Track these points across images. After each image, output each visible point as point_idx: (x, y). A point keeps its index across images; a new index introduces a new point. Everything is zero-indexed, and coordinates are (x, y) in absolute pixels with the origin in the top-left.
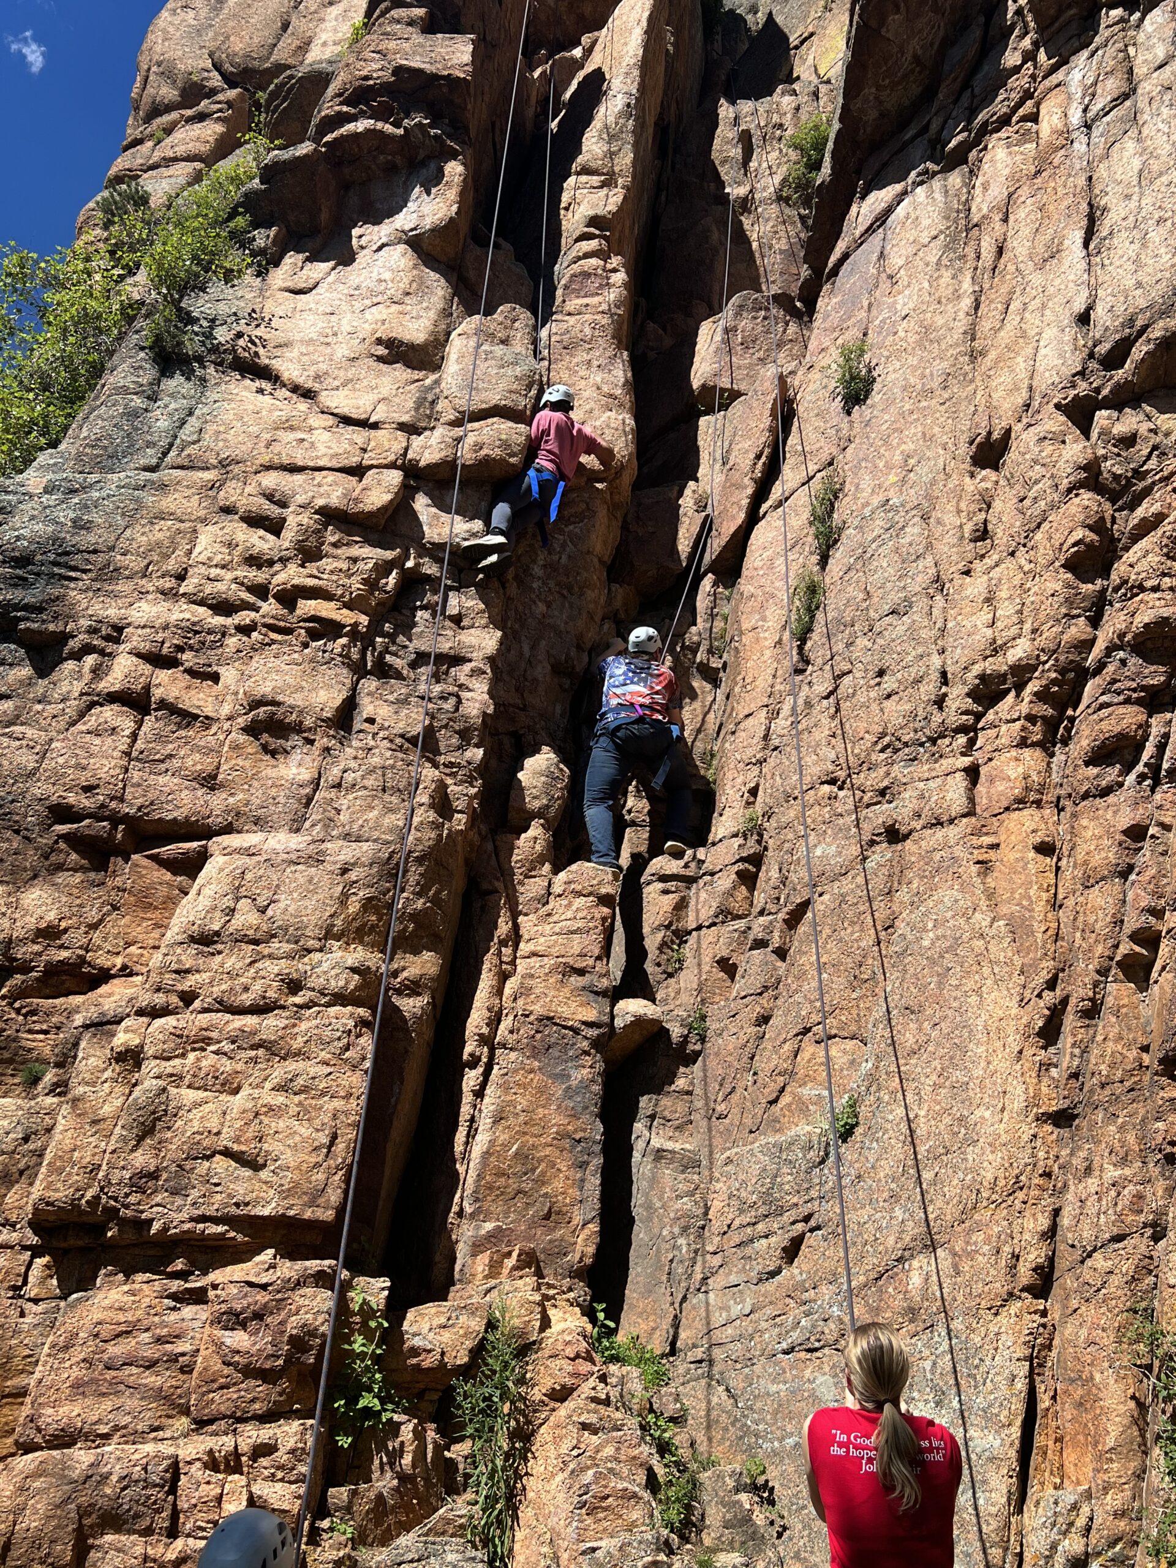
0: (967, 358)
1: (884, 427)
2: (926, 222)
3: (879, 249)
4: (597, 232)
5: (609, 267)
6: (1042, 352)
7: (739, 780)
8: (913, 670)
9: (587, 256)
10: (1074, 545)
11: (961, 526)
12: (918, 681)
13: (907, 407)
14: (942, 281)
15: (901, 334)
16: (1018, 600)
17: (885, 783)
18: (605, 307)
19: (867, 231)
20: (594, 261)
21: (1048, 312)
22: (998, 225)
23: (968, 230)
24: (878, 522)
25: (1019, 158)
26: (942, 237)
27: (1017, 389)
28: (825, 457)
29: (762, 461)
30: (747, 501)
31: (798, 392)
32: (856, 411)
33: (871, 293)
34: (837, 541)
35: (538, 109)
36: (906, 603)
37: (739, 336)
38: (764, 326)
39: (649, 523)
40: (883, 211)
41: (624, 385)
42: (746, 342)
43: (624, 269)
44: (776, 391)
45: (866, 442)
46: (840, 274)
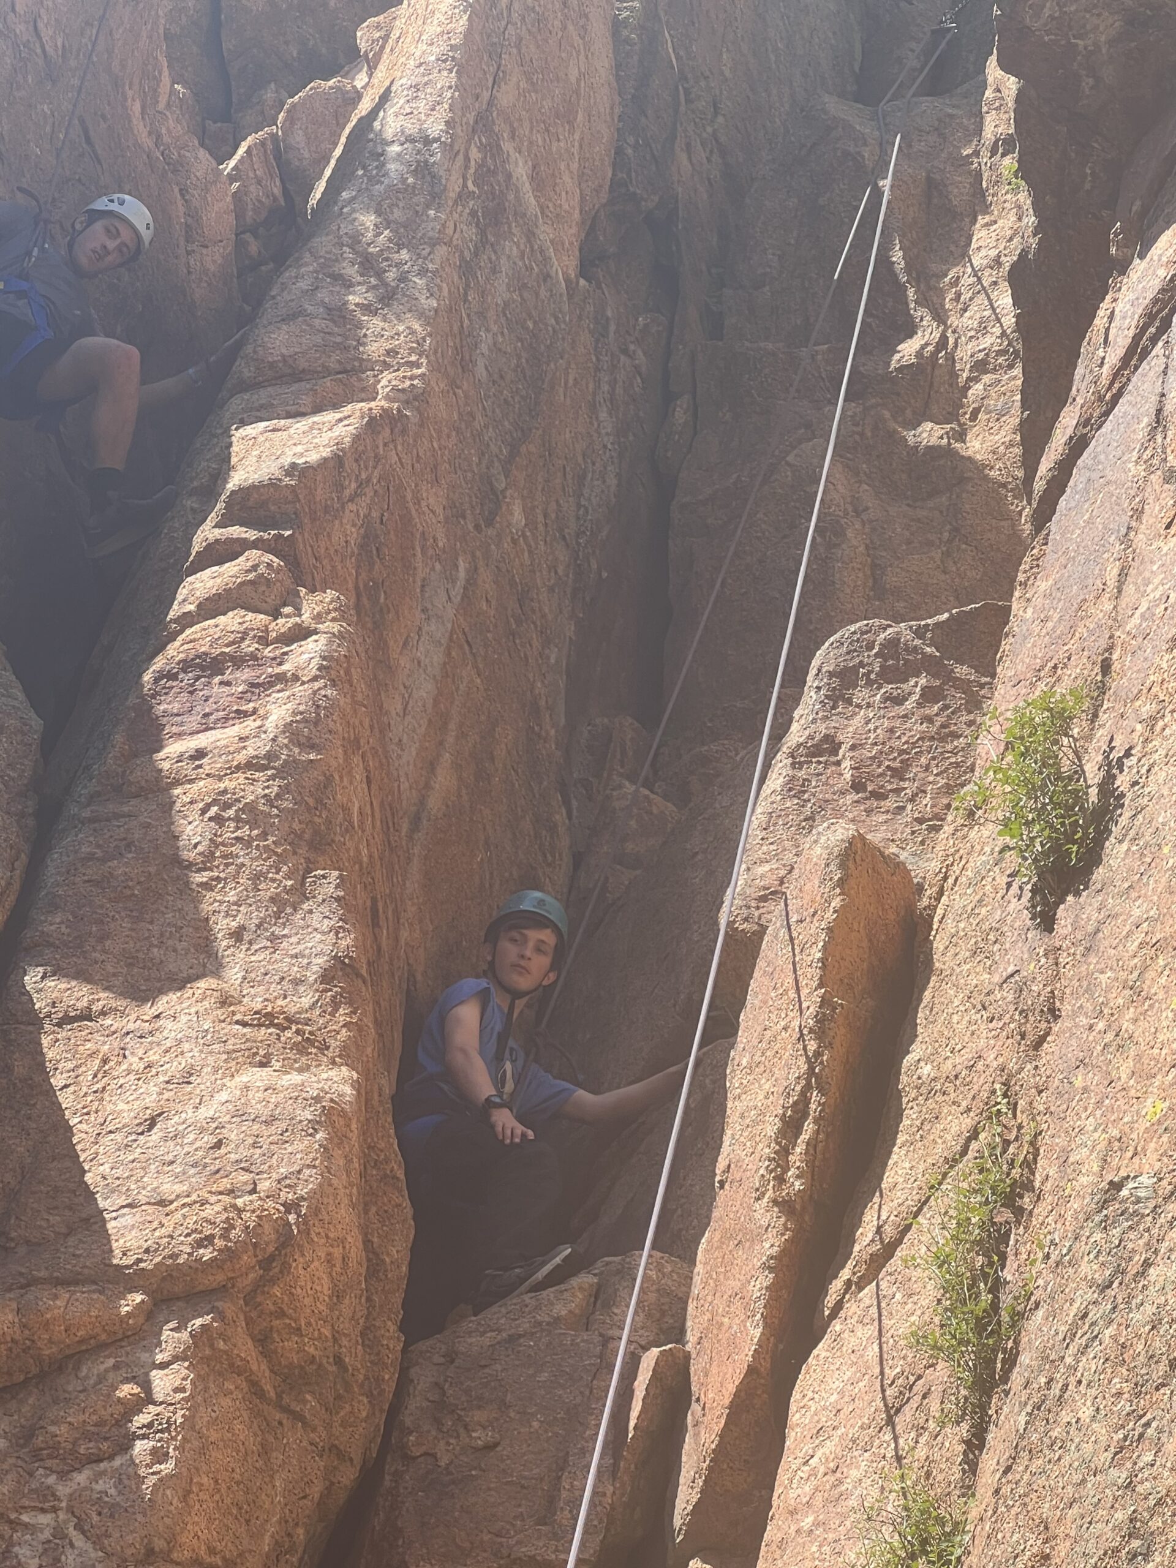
1: (1132, 945)
4: (252, 535)
5: (283, 624)
9: (213, 607)
18: (255, 748)
19: (1127, 358)
20: (231, 621)
24: (1086, 1268)
28: (981, 1082)
29: (805, 1136)
30: (765, 1279)
31: (941, 893)
32: (1064, 914)
33: (1126, 540)
34: (1011, 1361)
35: (254, 247)
36: (1136, 1543)
37: (846, 764)
38: (929, 720)
39: (479, 1416)
40: (1163, 291)
41: (326, 977)
42: (870, 777)
43: (335, 627)
44: (836, 903)
45: (1089, 1006)
46: (1062, 503)
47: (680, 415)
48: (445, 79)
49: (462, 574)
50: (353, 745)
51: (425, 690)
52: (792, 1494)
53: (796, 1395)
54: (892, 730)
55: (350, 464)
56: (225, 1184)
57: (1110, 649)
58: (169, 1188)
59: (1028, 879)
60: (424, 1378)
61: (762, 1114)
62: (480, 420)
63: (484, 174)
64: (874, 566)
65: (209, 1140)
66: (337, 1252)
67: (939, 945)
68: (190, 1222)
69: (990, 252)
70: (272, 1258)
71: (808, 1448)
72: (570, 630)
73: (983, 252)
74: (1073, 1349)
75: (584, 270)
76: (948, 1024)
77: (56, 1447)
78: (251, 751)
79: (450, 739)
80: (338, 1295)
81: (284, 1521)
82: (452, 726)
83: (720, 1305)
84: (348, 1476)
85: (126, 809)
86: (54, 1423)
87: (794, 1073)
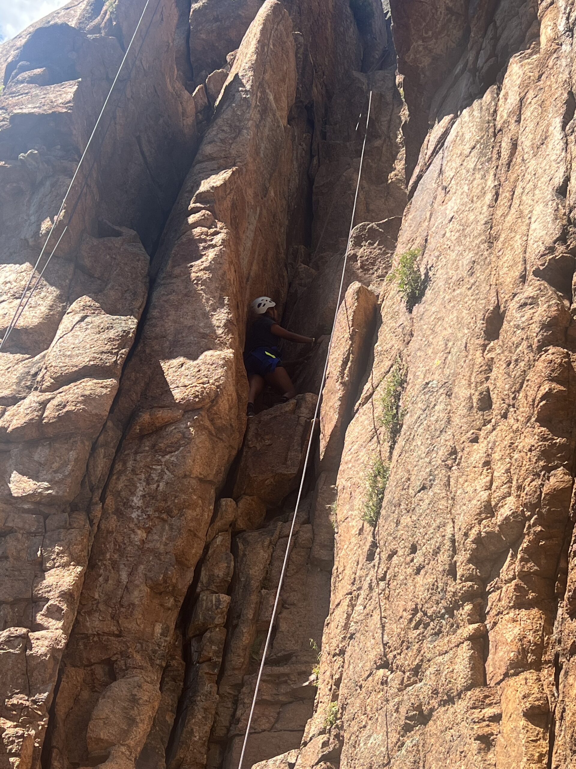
0: (486, 245)
1: (432, 319)
2: (467, 136)
3: (439, 167)
4: (203, 205)
5: (212, 230)
6: (533, 226)
7: (328, 673)
8: (433, 542)
10: (542, 399)
11: (470, 398)
12: (436, 553)
13: (447, 297)
14: (475, 182)
15: (448, 235)
16: (508, 460)
17: (417, 661)
19: (432, 154)
20: (199, 230)
21: (537, 192)
22: (513, 126)
23: (495, 135)
24: (420, 405)
25: (527, 67)
26: (478, 146)
27: (515, 263)
28: (394, 352)
29: (348, 366)
30: (339, 403)
31: (383, 300)
32: (415, 309)
33: (432, 205)
34: (401, 426)
35: (200, 117)
36: (431, 477)
37: (359, 261)
38: (380, 249)
39: (267, 437)
40: (442, 135)
41: (225, 325)
42: (365, 265)
43: (225, 231)
44: (356, 304)
45: (421, 334)
46: (415, 194)
47: (315, 161)
48: (250, 73)
49: (258, 211)
50: (231, 263)
51: (249, 244)
52: (346, 458)
53: (347, 433)
54: (371, 252)
55: (228, 185)
56: (201, 381)
57: (427, 236)
58: (187, 383)
59: (406, 299)
60: (253, 427)
61: (338, 360)
62: (262, 168)
63: (261, 99)
64: (367, 204)
65: (196, 370)
66: (230, 398)
67: (383, 314)
68: (192, 391)
70: (214, 400)
71: (350, 447)
72: (287, 223)
74: (416, 426)
75: (289, 123)
76: (385, 336)
77: (161, 449)
78: (204, 265)
79: (256, 256)
80: (230, 408)
81: (218, 466)
82: (257, 253)
83: (328, 409)
84: (234, 453)
85: (172, 281)
86: (160, 443)
87: (346, 350)
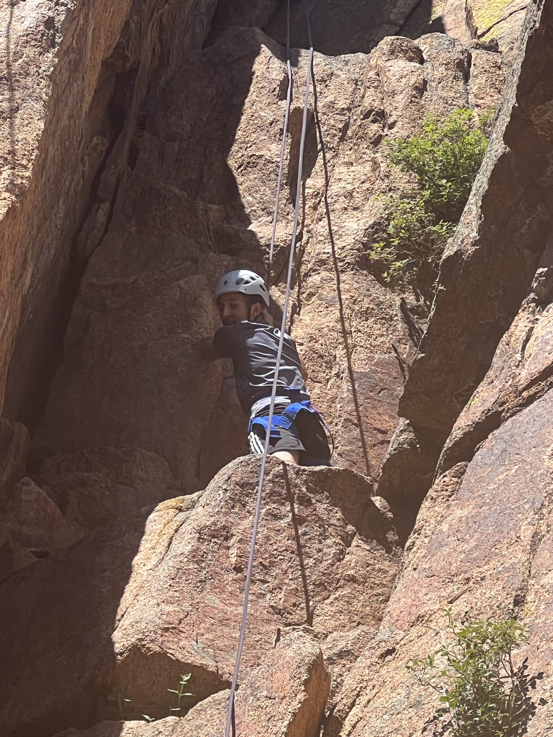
37: (234, 551)
42: (248, 566)
44: (301, 696)
47: (100, 215)
57: (524, 590)
69: (347, 186)
73: (342, 184)
